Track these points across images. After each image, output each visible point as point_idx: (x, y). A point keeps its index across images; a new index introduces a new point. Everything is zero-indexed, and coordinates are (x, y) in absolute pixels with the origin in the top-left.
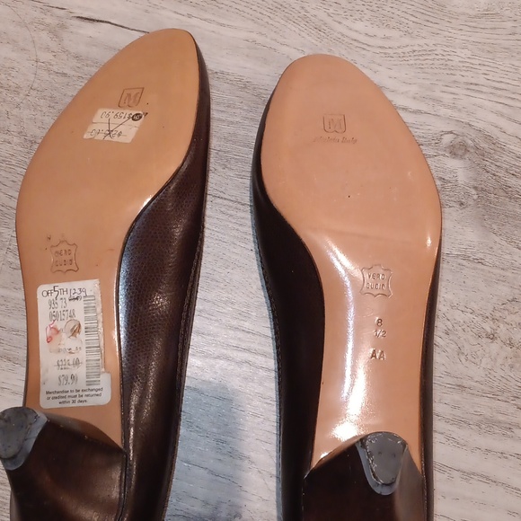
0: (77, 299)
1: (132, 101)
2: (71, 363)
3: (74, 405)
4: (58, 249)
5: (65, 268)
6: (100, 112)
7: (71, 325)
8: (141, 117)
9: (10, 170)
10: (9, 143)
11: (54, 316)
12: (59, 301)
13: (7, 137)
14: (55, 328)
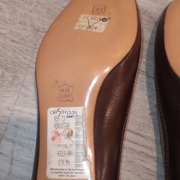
0: (71, 117)
1: (100, 12)
2: (66, 153)
3: (68, 178)
4: (62, 88)
5: (65, 99)
6: (82, 16)
7: (67, 131)
8: (107, 20)
9: (26, 44)
10: (26, 30)
11: (57, 126)
12: (60, 117)
13: (24, 27)
14: (57, 132)
